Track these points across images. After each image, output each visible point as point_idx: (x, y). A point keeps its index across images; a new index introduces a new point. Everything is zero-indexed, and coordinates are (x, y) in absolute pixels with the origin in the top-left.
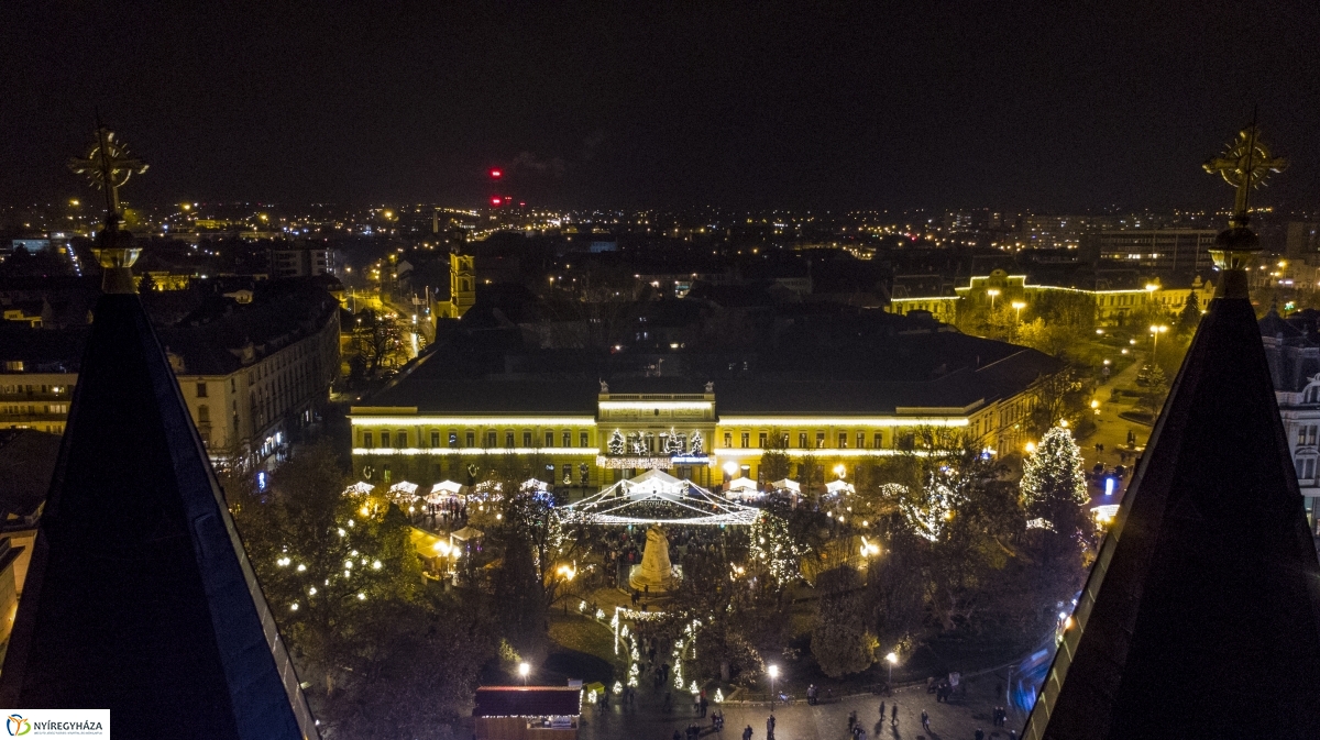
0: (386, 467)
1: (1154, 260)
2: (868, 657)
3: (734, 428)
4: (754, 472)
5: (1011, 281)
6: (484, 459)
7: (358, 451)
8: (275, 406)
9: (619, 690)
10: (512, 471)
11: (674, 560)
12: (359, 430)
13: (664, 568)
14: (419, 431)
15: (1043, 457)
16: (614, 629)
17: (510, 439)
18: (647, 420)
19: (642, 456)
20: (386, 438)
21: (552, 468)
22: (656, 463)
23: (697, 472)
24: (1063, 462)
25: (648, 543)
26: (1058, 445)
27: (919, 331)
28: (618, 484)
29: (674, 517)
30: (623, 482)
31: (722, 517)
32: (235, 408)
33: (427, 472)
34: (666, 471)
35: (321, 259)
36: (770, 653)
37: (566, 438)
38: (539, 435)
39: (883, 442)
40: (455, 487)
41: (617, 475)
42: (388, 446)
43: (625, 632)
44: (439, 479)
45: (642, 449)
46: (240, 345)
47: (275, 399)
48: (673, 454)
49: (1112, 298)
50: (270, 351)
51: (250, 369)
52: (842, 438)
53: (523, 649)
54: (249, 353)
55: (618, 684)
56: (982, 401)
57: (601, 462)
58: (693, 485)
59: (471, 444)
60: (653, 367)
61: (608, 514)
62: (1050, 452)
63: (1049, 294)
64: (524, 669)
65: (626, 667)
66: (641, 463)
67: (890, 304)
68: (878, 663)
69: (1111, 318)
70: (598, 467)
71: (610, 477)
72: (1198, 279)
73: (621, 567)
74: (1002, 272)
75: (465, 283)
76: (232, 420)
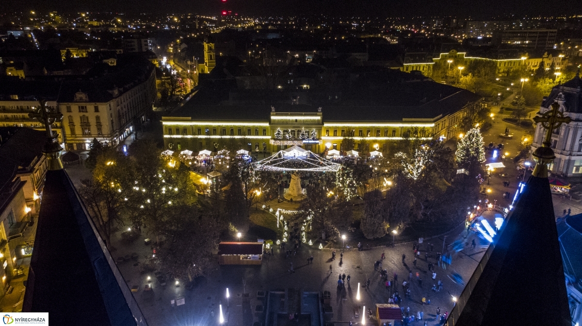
0: (179, 143)
1: (527, 44)
2: (385, 232)
3: (330, 128)
4: (338, 147)
5: (459, 55)
6: (221, 140)
7: (166, 136)
8: (129, 115)
9: (279, 243)
10: (233, 146)
11: (303, 186)
12: (166, 126)
13: (299, 190)
14: (192, 128)
15: (466, 142)
16: (277, 216)
17: (232, 131)
18: (292, 124)
19: (290, 140)
20: (178, 130)
21: (250, 144)
22: (296, 142)
23: (314, 147)
24: (475, 144)
25: (292, 180)
26: (473, 136)
27: (415, 80)
28: (279, 152)
29: (303, 168)
30: (281, 151)
31: (324, 168)
32: (111, 116)
33: (196, 146)
34: (300, 146)
35: (146, 43)
36: (343, 229)
37: (256, 131)
38: (244, 130)
39: (396, 134)
40: (209, 153)
41: (279, 148)
42: (179, 134)
43: (282, 218)
44: (202, 149)
45: (290, 136)
46: (112, 88)
47: (128, 112)
48: (303, 139)
49: (505, 63)
50: (126, 90)
51: (117, 99)
52: (378, 132)
53: (239, 226)
54: (116, 92)
55: (278, 241)
56: (441, 115)
57: (272, 142)
58: (312, 153)
59: (215, 134)
60: (295, 100)
61: (275, 166)
62: (470, 140)
63: (476, 61)
64: (239, 235)
65: (282, 233)
66: (289, 143)
67: (403, 66)
68: (389, 234)
69: (503, 72)
70: (270, 145)
71: (276, 149)
72: (546, 54)
73: (280, 189)
74: (454, 50)
75: (211, 56)
76: (111, 122)
